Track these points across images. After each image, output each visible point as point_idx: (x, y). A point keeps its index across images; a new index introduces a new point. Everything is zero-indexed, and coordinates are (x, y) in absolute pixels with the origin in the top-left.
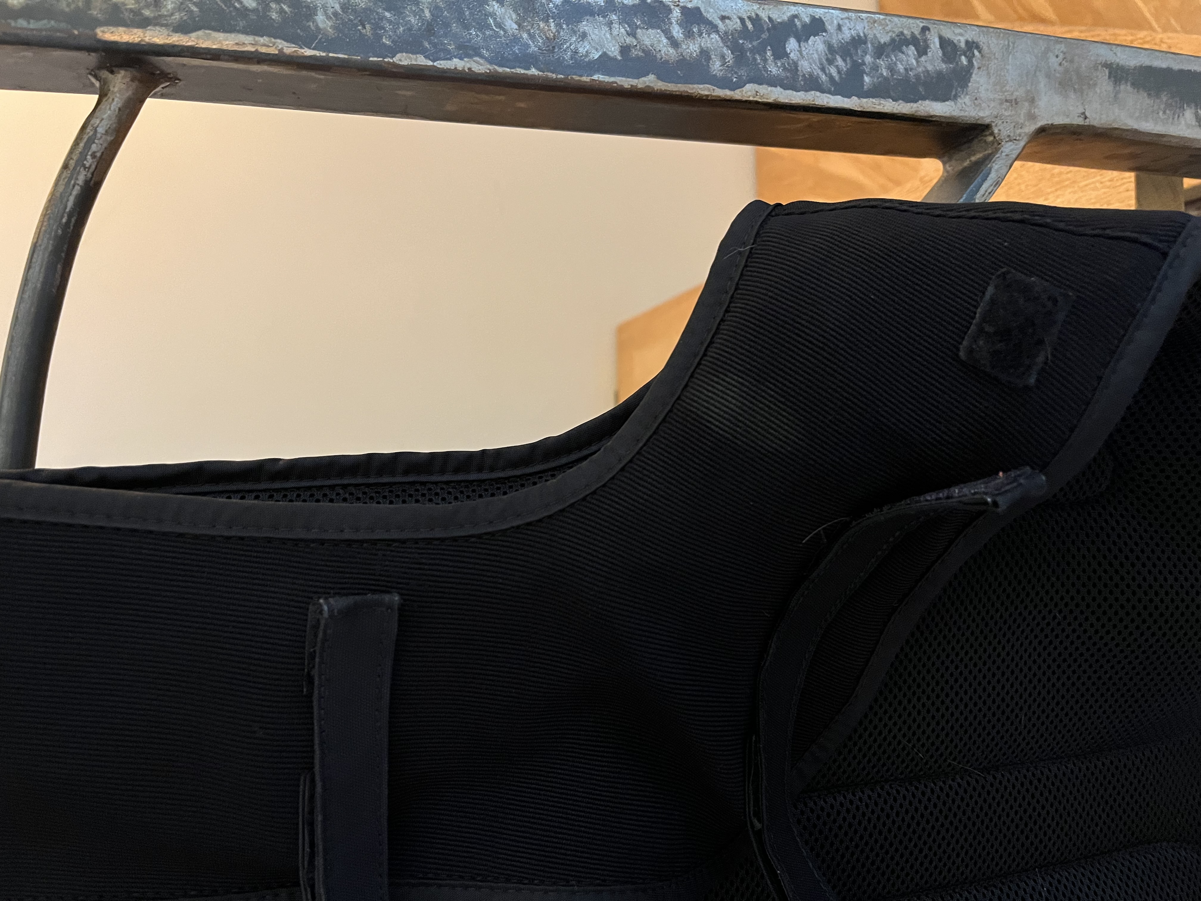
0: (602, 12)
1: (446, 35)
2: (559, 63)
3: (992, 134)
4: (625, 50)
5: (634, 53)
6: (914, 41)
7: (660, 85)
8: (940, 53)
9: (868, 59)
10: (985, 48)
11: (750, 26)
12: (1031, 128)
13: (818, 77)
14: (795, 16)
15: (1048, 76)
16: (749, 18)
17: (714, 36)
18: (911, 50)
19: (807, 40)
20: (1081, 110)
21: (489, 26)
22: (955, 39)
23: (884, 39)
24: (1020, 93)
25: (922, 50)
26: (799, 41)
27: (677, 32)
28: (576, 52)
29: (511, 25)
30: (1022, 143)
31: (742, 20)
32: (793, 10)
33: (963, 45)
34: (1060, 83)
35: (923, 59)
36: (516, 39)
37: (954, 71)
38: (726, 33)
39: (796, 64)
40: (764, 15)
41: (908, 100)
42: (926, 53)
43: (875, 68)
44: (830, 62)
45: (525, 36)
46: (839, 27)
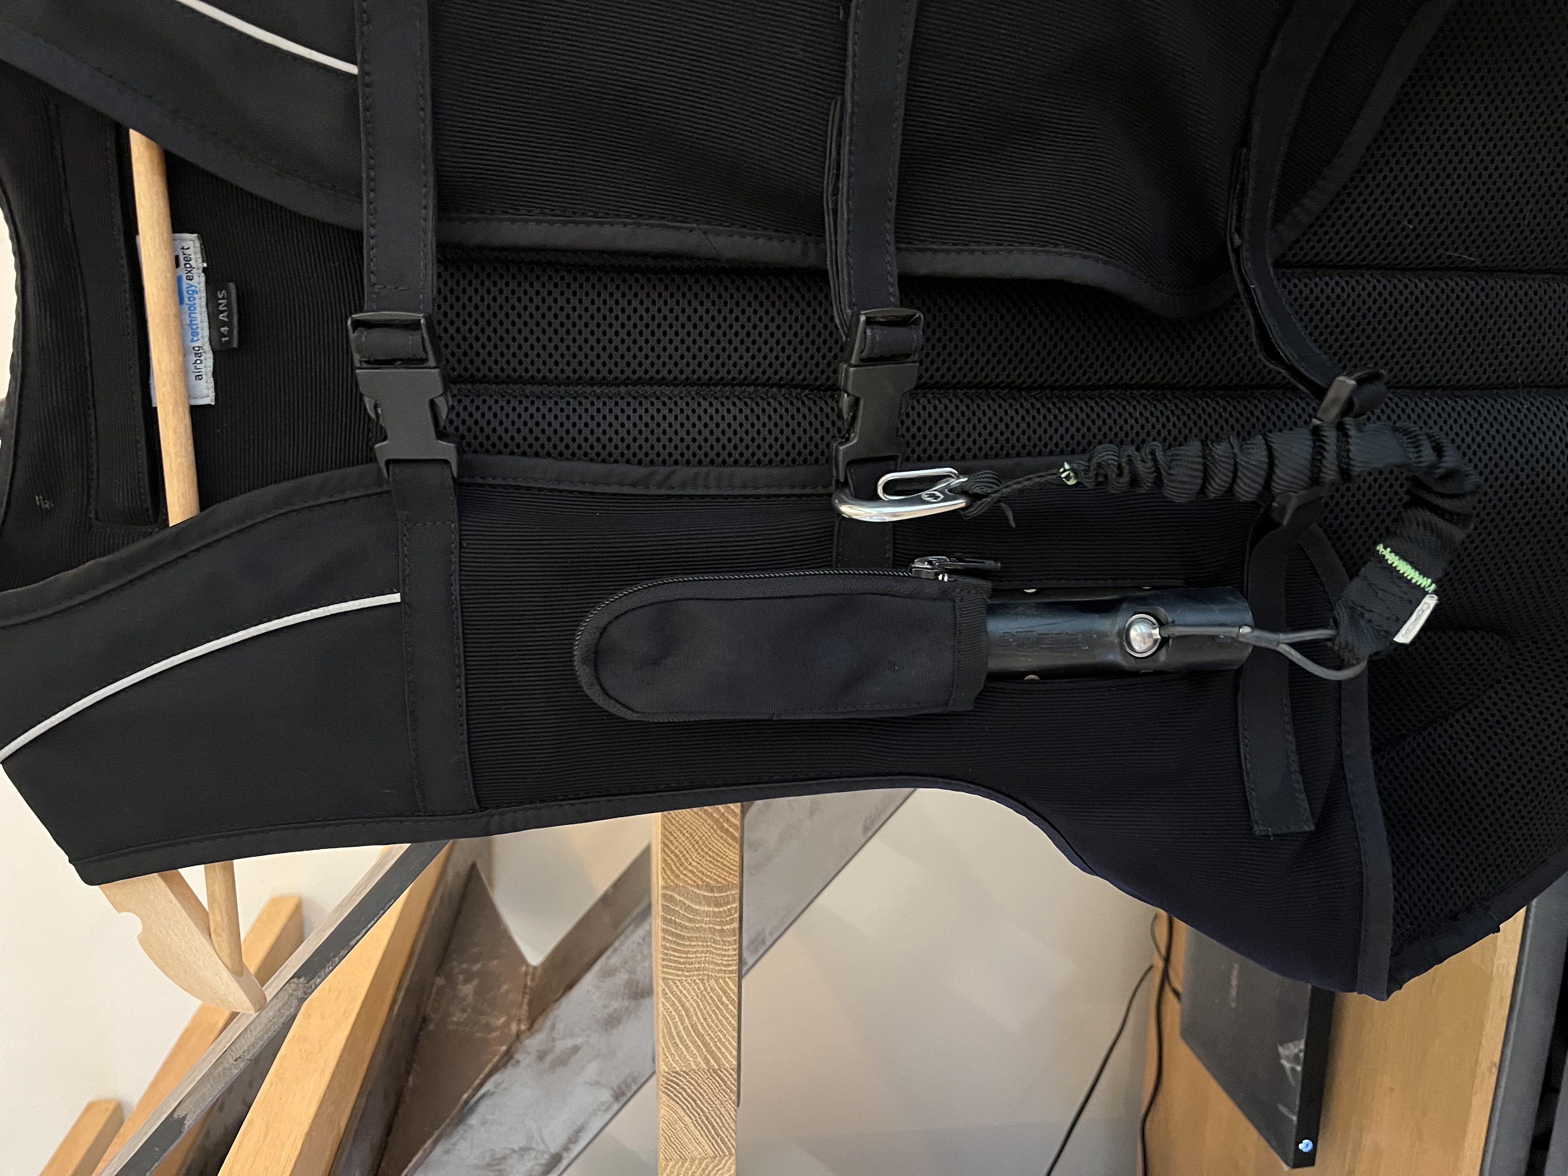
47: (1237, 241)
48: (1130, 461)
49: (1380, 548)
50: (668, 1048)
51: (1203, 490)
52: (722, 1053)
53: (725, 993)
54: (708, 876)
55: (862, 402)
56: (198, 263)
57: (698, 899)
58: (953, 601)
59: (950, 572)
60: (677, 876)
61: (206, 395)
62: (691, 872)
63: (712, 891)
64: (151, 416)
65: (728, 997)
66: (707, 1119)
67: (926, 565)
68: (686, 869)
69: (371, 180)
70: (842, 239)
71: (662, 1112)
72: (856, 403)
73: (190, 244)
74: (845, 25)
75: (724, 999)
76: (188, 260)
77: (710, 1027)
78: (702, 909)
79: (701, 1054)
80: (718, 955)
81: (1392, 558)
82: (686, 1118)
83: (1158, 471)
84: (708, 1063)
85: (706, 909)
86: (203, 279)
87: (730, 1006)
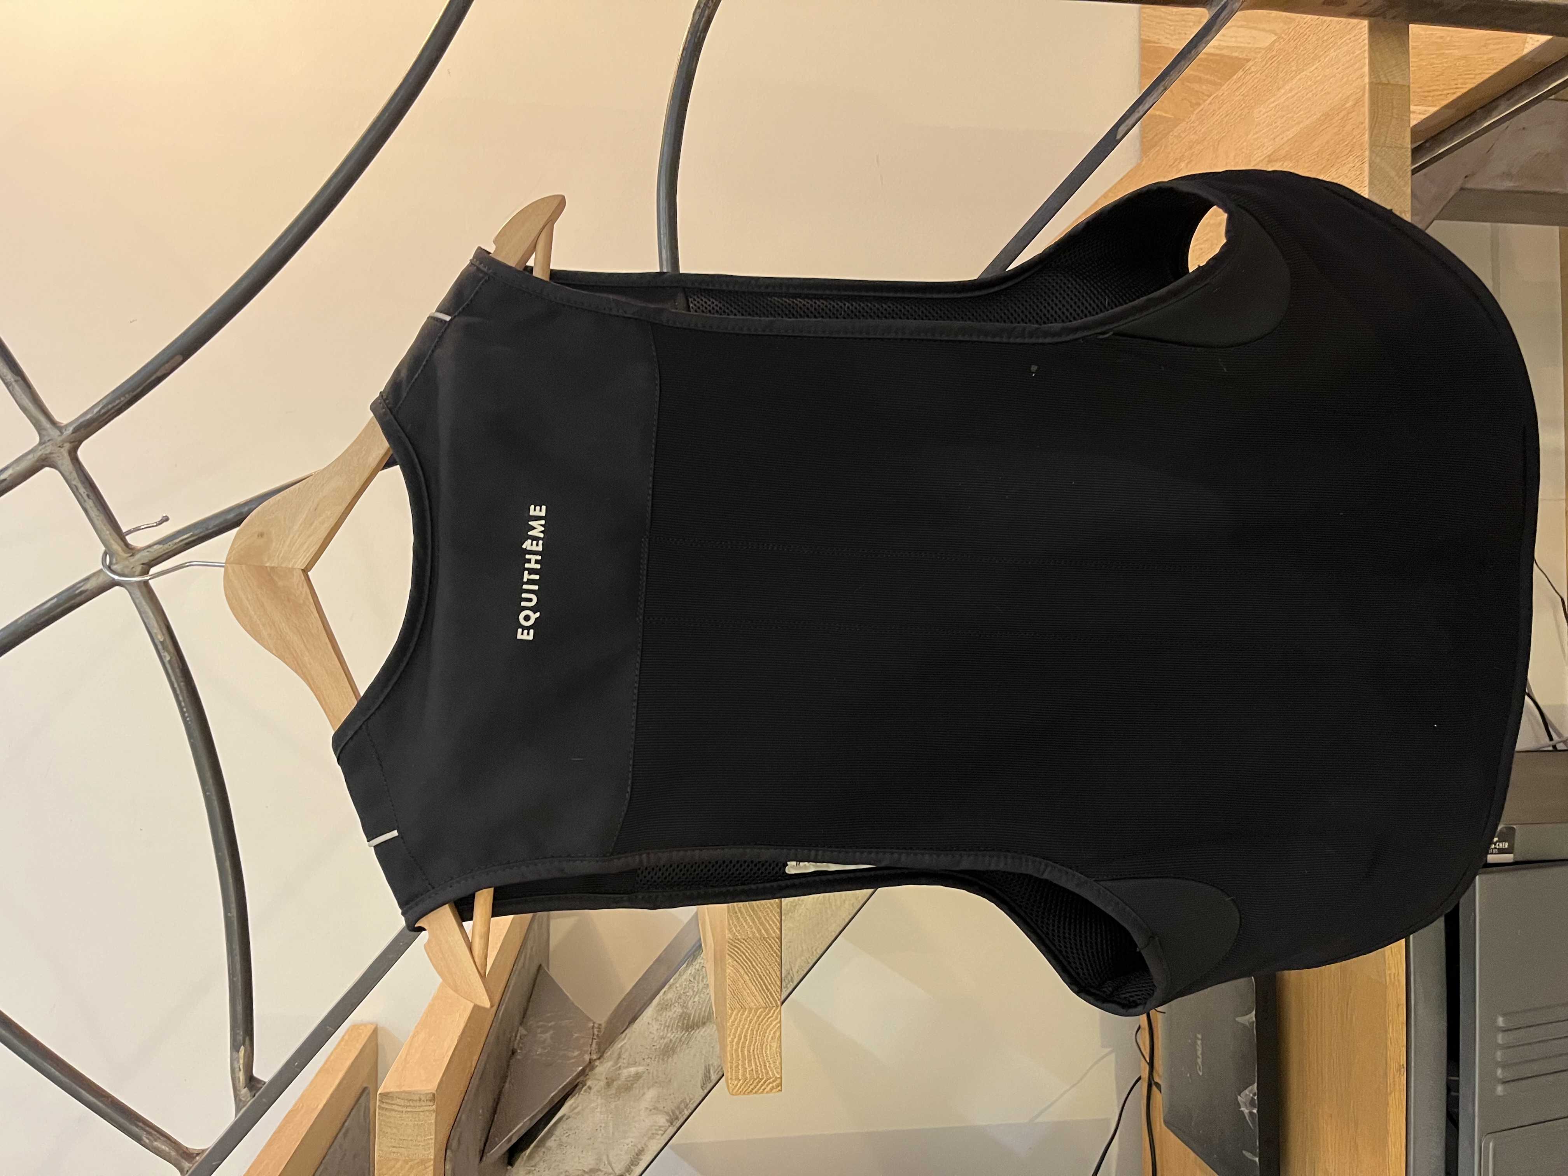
52: (770, 925)
66: (760, 977)
71: (728, 971)
82: (745, 976)
84: (760, 932)
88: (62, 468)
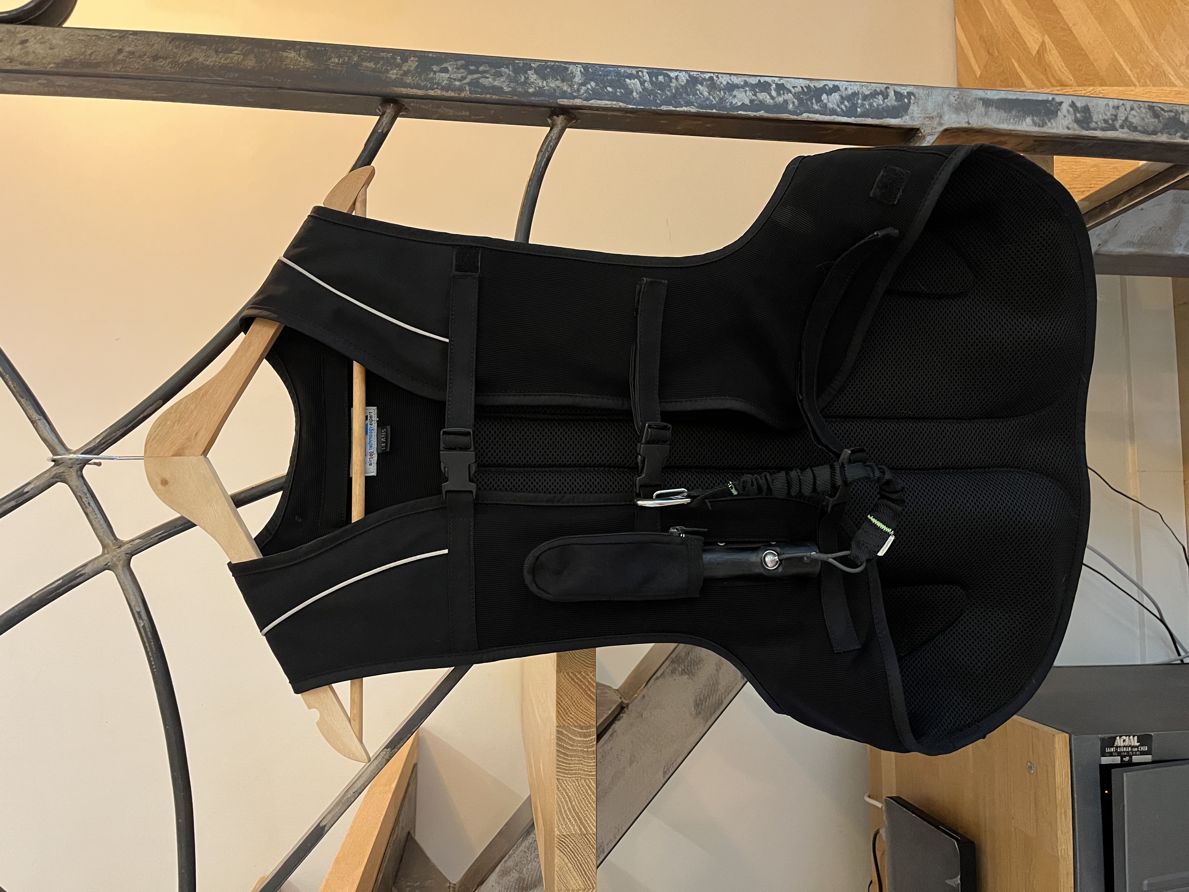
0: (743, 87)
1: (680, 98)
2: (725, 108)
3: (921, 132)
4: (752, 101)
5: (756, 102)
6: (881, 93)
7: (766, 115)
8: (894, 98)
9: (860, 101)
10: (917, 95)
11: (805, 90)
12: (941, 129)
13: (836, 109)
14: (826, 85)
15: (949, 106)
16: (806, 87)
17: (790, 94)
18: (880, 97)
19: (831, 95)
20: (966, 120)
21: (697, 94)
22: (902, 91)
23: (867, 93)
24: (935, 114)
25: (886, 96)
26: (827, 95)
27: (774, 93)
28: (731, 103)
29: (706, 94)
30: (936, 136)
31: (802, 87)
32: (825, 83)
33: (906, 94)
34: (956, 109)
35: (886, 101)
36: (708, 99)
37: (901, 105)
38: (795, 93)
39: (826, 105)
40: (812, 85)
41: (878, 119)
42: (887, 98)
43: (863, 105)
44: (842, 103)
45: (711, 97)
46: (846, 89)
47: (801, 397)
48: (756, 480)
49: (869, 516)
50: (559, 820)
51: (789, 493)
52: (588, 824)
53: (589, 788)
54: (580, 721)
55: (646, 459)
56: (375, 418)
57: (575, 733)
58: (687, 545)
59: (686, 533)
60: (565, 720)
61: (373, 471)
62: (571, 718)
63: (582, 729)
64: (350, 480)
65: (591, 790)
66: (581, 865)
67: (675, 530)
68: (569, 716)
69: (450, 379)
70: (637, 396)
71: (556, 860)
72: (643, 461)
73: (373, 411)
74: (636, 318)
75: (589, 791)
76: (371, 417)
77: (582, 808)
78: (577, 739)
79: (577, 825)
80: (586, 765)
81: (874, 520)
82: (569, 864)
83: (768, 483)
84: (581, 830)
85: (579, 739)
86: (376, 425)
87: (592, 796)
88: (70, 484)
